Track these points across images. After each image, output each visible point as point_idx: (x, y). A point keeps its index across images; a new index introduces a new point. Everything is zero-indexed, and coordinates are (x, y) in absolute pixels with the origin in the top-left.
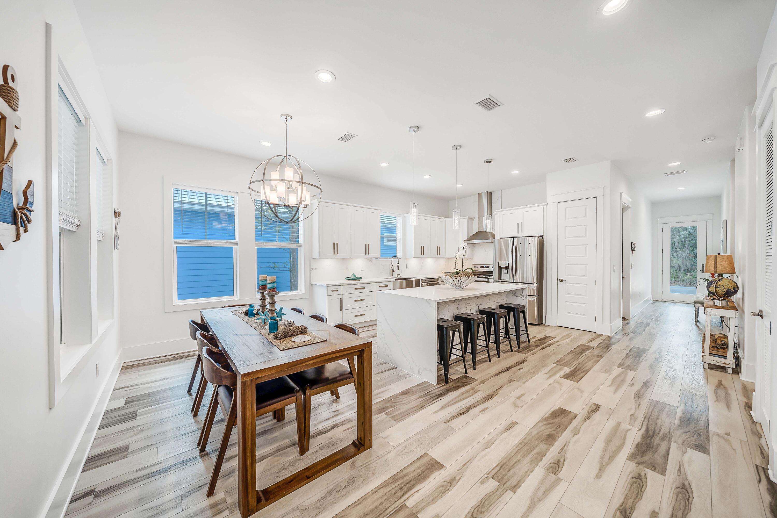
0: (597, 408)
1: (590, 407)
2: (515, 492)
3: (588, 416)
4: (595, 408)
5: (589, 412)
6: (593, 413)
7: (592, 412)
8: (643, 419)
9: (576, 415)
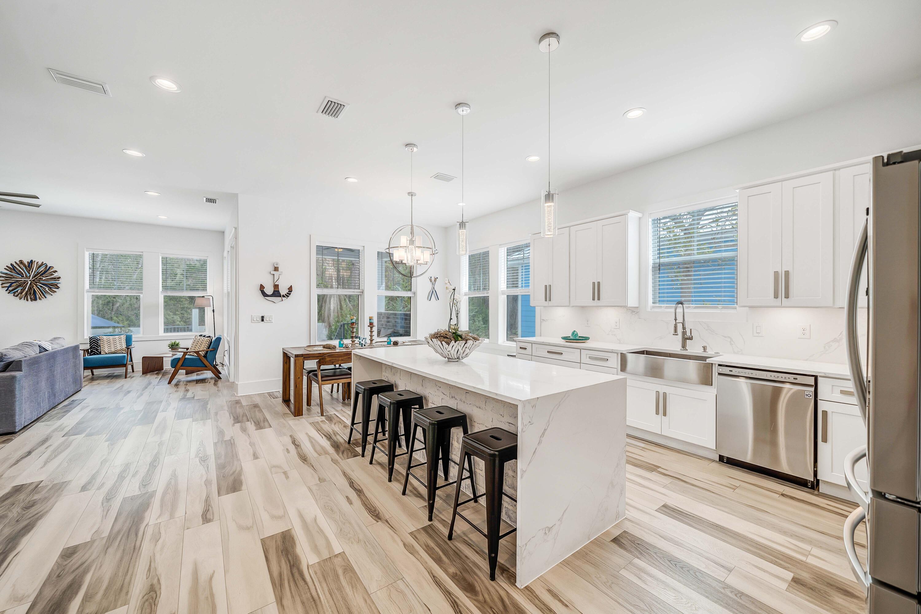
0: (206, 518)
1: (213, 514)
2: (214, 443)
3: (208, 502)
4: (208, 516)
5: (210, 507)
6: (205, 509)
7: (207, 509)
8: (142, 545)
9: (219, 494)
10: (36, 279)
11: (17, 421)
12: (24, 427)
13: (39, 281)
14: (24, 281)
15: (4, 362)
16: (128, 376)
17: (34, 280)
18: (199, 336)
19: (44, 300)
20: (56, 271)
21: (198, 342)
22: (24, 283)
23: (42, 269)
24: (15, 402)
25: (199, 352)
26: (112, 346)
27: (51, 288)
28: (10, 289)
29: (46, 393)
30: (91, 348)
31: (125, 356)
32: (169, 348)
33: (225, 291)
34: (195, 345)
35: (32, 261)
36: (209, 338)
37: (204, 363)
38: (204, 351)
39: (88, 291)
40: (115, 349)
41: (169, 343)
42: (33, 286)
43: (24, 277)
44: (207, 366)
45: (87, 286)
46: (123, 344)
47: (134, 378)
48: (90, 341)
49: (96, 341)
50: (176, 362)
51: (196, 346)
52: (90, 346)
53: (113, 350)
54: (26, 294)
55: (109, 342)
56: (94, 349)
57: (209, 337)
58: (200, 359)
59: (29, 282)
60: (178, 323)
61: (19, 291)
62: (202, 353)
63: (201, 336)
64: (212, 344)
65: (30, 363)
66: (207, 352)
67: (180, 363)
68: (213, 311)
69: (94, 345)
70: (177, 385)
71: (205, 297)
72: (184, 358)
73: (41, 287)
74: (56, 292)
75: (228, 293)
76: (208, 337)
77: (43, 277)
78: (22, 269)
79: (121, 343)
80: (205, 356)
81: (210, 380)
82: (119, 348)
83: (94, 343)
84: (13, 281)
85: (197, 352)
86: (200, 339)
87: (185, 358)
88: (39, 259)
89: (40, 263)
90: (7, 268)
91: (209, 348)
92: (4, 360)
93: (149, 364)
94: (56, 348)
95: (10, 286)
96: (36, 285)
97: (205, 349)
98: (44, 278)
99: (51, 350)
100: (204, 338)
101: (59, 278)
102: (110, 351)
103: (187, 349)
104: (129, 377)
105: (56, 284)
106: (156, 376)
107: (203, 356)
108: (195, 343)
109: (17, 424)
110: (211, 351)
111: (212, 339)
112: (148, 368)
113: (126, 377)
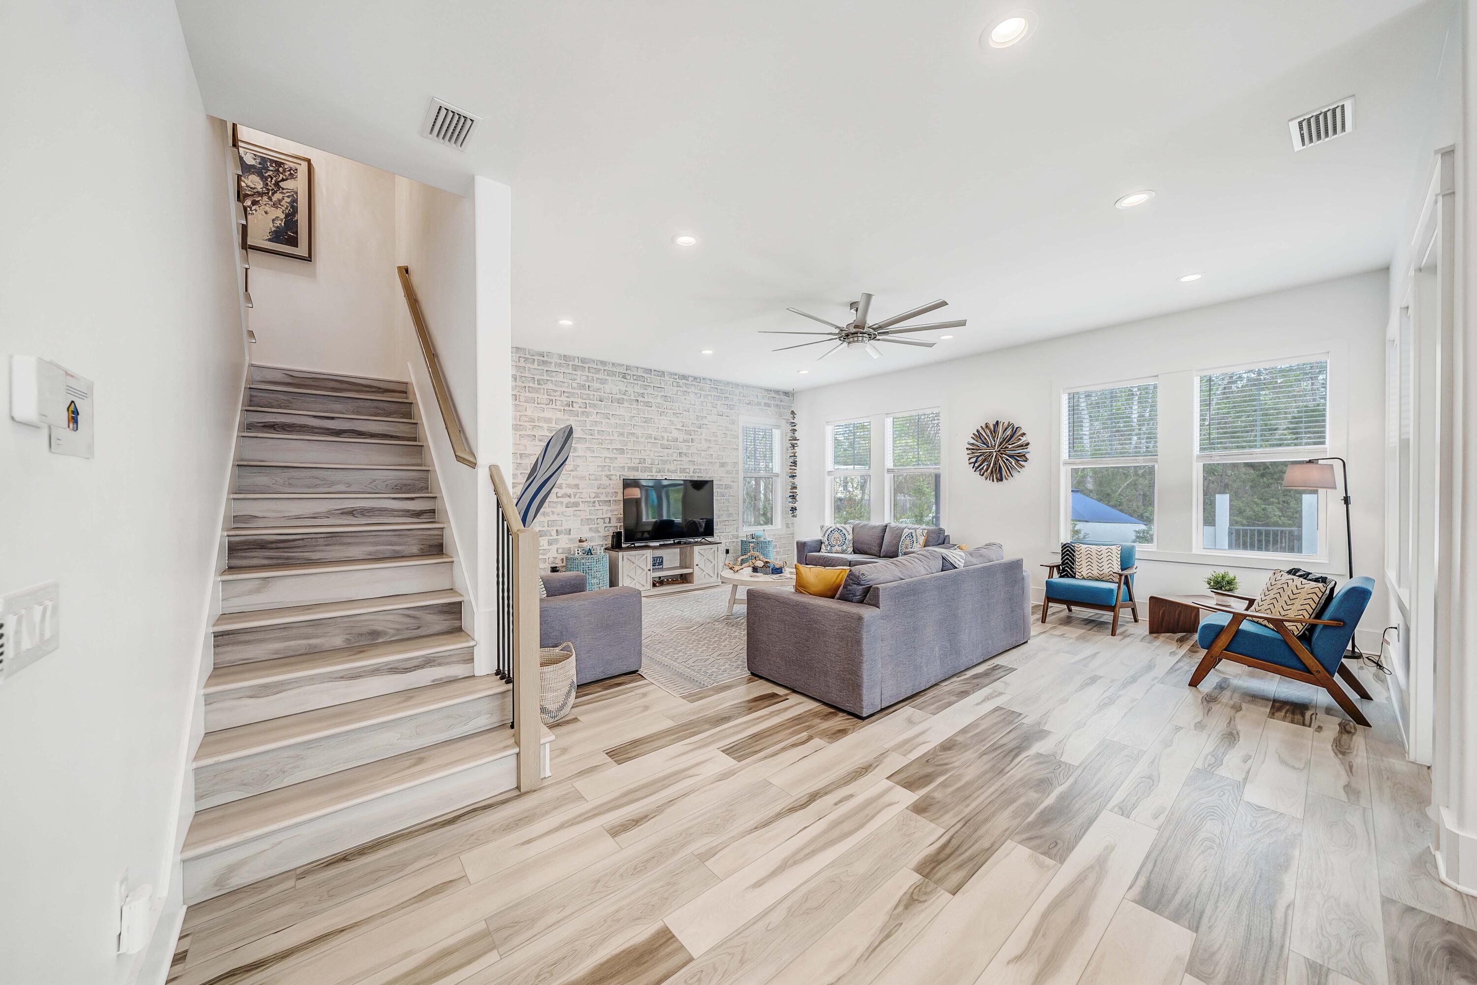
10: (1002, 448)
11: (865, 698)
12: (882, 710)
13: (1005, 451)
14: (990, 452)
15: (864, 587)
16: (1118, 632)
17: (999, 451)
18: (1289, 572)
19: (1010, 479)
20: (1024, 434)
21: (1281, 591)
22: (990, 456)
23: (1009, 432)
24: (862, 663)
25: (1282, 621)
26: (1095, 565)
27: (1018, 461)
28: (977, 465)
29: (937, 649)
30: (1063, 563)
31: (1111, 591)
32: (1208, 586)
33: (1393, 440)
34: (1272, 596)
35: (998, 421)
36: (1320, 585)
37: (1301, 656)
38: (1300, 621)
39: (1065, 463)
40: (1099, 572)
41: (1210, 576)
42: (999, 460)
43: (988, 447)
44: (1314, 669)
45: (1065, 454)
46: (1115, 563)
47: (1128, 640)
48: (1062, 551)
49: (1071, 553)
50: (1213, 635)
51: (1275, 601)
52: (1062, 559)
53: (1095, 573)
54: (992, 472)
55: (1089, 556)
56: (1067, 567)
57: (1324, 580)
58: (1285, 642)
59: (995, 454)
60: (1275, 519)
61: (985, 468)
62: (1295, 629)
63: (1293, 572)
64: (1334, 603)
65: (897, 593)
66: (1312, 628)
67: (1224, 640)
68: (1346, 500)
69: (1067, 559)
70: (1210, 700)
71: (1320, 462)
72: (1234, 629)
73: (1007, 460)
74: (1024, 467)
75: (1404, 444)
76: (1316, 580)
77: (1009, 444)
78: (988, 436)
79: (1110, 561)
80: (1306, 637)
81: (1322, 716)
82: (1106, 571)
83: (1067, 554)
84: (979, 454)
85: (1278, 624)
86: (1290, 582)
87: (1238, 632)
88: (1004, 420)
89: (1006, 424)
90: (973, 436)
91: (1319, 615)
92: (862, 582)
93: (1164, 613)
94: (976, 563)
95: (976, 462)
96: (1002, 458)
97: (1307, 616)
98: (1010, 446)
99: (962, 568)
100: (1304, 581)
101: (1028, 444)
102: (1090, 574)
103: (1251, 602)
104: (1121, 634)
105: (1024, 453)
106: (1173, 647)
107: (1299, 638)
108: (1272, 593)
109: (865, 704)
110: (1326, 627)
111: (1332, 590)
112: (1162, 623)
113: (1113, 634)
